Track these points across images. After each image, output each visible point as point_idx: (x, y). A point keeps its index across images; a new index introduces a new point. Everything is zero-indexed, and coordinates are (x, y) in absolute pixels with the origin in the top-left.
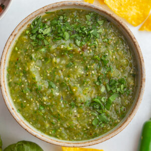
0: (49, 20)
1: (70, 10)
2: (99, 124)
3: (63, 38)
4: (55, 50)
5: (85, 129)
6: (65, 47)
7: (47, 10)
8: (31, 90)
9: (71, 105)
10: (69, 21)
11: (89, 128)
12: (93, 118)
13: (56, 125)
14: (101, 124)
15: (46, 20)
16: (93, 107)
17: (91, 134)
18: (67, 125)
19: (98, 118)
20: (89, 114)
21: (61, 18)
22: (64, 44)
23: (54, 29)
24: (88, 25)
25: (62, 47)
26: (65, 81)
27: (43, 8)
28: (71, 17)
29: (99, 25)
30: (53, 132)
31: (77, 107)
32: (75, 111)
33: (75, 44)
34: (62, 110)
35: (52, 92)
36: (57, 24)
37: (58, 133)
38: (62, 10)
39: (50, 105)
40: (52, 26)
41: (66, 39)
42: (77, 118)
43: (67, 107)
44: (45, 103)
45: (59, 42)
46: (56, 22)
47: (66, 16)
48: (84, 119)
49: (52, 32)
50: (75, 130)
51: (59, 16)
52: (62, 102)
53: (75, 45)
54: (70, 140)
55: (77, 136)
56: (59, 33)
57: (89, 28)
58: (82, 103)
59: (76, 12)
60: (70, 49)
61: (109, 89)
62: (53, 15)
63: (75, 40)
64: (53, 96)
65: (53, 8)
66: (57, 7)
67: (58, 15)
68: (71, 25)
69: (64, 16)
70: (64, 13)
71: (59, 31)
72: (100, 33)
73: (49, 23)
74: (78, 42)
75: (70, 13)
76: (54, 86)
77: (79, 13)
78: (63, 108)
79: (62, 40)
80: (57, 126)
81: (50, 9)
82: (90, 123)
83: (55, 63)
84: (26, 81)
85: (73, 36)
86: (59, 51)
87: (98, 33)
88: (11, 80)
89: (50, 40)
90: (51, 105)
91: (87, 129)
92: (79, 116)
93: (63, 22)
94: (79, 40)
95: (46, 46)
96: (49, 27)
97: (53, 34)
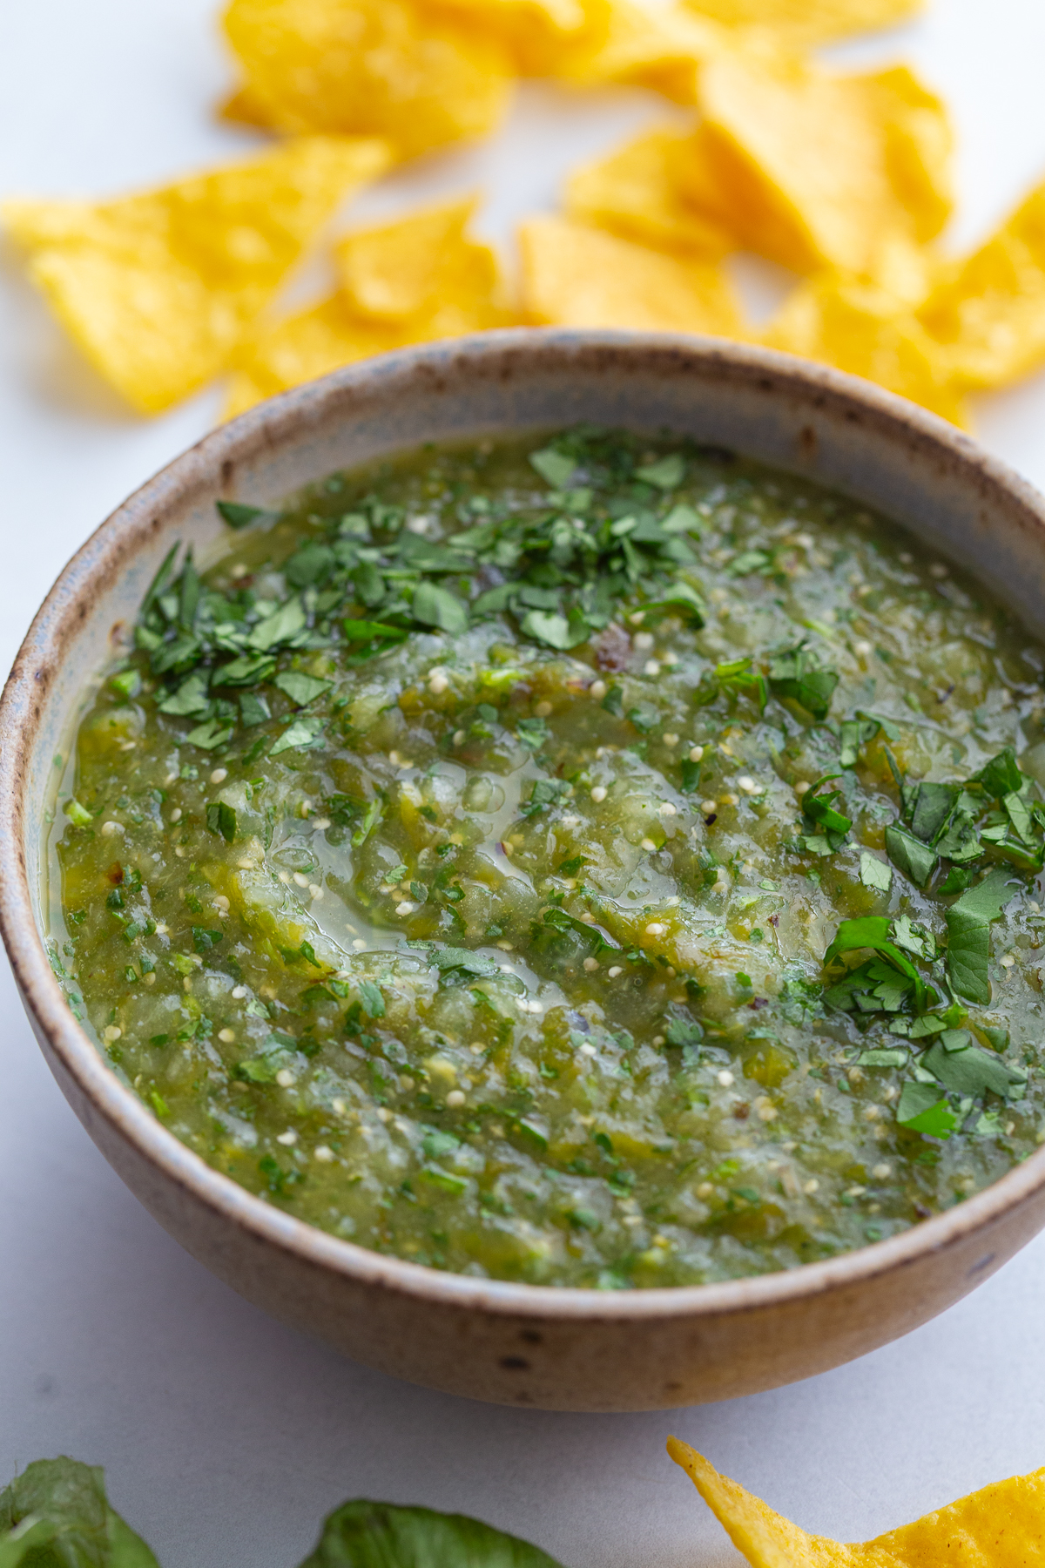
3: (428, 627)
4: (395, 722)
5: (858, 1188)
6: (467, 678)
7: (228, 466)
8: (308, 1046)
9: (672, 1050)
10: (421, 524)
11: (884, 1170)
12: (892, 1091)
13: (612, 1230)
14: (971, 1117)
15: (239, 571)
16: (855, 1011)
18: (703, 1200)
19: (923, 1076)
20: (843, 1070)
21: (355, 524)
22: (446, 660)
23: (328, 601)
25: (440, 679)
26: (558, 901)
27: (198, 446)
31: (728, 1043)
32: (727, 1077)
33: (527, 639)
35: (483, 1009)
36: (338, 565)
39: (506, 1100)
40: (302, 592)
41: (448, 625)
42: (762, 1123)
44: (456, 1097)
45: (403, 658)
46: (327, 558)
47: (388, 503)
49: (319, 619)
50: (778, 1214)
51: (337, 516)
52: (589, 1049)
53: (531, 653)
58: (759, 1003)
61: (922, 857)
63: (514, 621)
64: (505, 1027)
65: (269, 437)
69: (368, 511)
70: (362, 493)
71: (376, 594)
72: (687, 533)
73: (272, 582)
74: (552, 629)
75: (403, 481)
76: (476, 961)
77: (472, 464)
78: (620, 1084)
79: (419, 639)
81: (251, 454)
82: (880, 1130)
83: (428, 813)
84: (239, 992)
85: (494, 600)
86: (424, 716)
87: (674, 534)
88: (114, 1033)
90: (516, 1095)
91: (877, 1186)
92: (769, 1113)
93: (376, 546)
94: (549, 612)
95: (307, 711)
96: (281, 605)
97: (330, 629)
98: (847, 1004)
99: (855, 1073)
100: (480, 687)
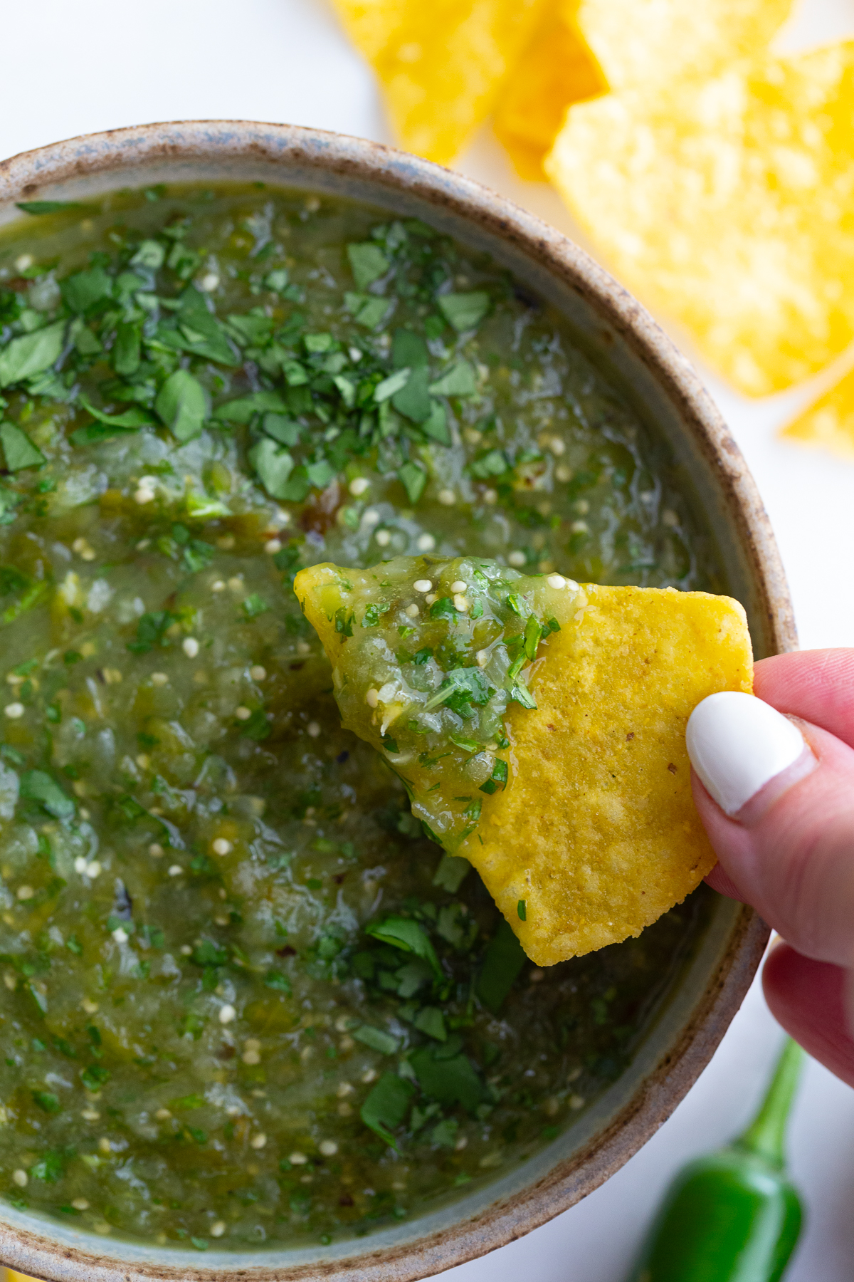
0: (46, 265)
1: (221, 192)
2: (417, 1120)
3: (160, 423)
4: (88, 517)
5: (298, 1159)
6: (171, 494)
7: (29, 189)
9: (194, 965)
10: (211, 282)
11: (329, 1148)
12: (370, 1076)
13: (65, 1118)
14: (432, 1122)
15: (24, 263)
16: (372, 983)
17: (347, 1202)
18: (156, 1120)
19: (405, 1070)
20: (337, 1037)
21: (151, 254)
22: (161, 471)
23: (89, 344)
24: (365, 331)
25: (146, 490)
26: (131, 786)
28: (227, 253)
29: (449, 335)
30: (41, 1170)
31: (244, 977)
32: (227, 1013)
33: (250, 471)
34: (119, 1002)
35: (44, 858)
36: (115, 306)
37: (78, 1181)
38: (160, 190)
39: (28, 958)
40: (72, 315)
41: (181, 430)
42: (242, 1067)
43: (165, 981)
45: (122, 452)
46: (107, 290)
47: (191, 243)
48: (299, 1080)
49: (71, 363)
50: (216, 1161)
51: (136, 237)
52: (120, 936)
53: (247, 485)
54: (174, 1240)
55: (235, 1212)
56: (125, 381)
57: (367, 356)
58: (287, 951)
59: (269, 210)
60: (208, 508)
62: (87, 226)
63: (248, 445)
64: (56, 883)
65: (81, 170)
66: (114, 164)
67: (121, 230)
68: (222, 314)
69: (169, 244)
70: (173, 218)
71: (129, 364)
72: (453, 401)
73: (46, 291)
74: (274, 466)
75: (218, 219)
76: (60, 804)
77: (294, 219)
78: (131, 985)
79: (148, 437)
80: (81, 1122)
81: (58, 179)
82: (344, 1110)
83: (77, 615)
85: (239, 409)
86: (117, 520)
87: (438, 399)
89: (48, 431)
90: (38, 957)
91: (317, 1160)
92: (252, 1057)
93: (159, 292)
94: (283, 446)
95: (11, 479)
96: (46, 324)
97: (74, 383)
98: (369, 974)
99: (347, 1043)
100: (181, 507)
